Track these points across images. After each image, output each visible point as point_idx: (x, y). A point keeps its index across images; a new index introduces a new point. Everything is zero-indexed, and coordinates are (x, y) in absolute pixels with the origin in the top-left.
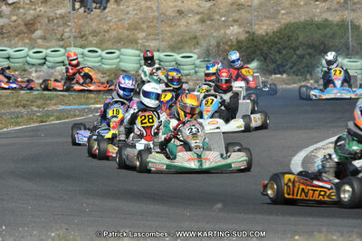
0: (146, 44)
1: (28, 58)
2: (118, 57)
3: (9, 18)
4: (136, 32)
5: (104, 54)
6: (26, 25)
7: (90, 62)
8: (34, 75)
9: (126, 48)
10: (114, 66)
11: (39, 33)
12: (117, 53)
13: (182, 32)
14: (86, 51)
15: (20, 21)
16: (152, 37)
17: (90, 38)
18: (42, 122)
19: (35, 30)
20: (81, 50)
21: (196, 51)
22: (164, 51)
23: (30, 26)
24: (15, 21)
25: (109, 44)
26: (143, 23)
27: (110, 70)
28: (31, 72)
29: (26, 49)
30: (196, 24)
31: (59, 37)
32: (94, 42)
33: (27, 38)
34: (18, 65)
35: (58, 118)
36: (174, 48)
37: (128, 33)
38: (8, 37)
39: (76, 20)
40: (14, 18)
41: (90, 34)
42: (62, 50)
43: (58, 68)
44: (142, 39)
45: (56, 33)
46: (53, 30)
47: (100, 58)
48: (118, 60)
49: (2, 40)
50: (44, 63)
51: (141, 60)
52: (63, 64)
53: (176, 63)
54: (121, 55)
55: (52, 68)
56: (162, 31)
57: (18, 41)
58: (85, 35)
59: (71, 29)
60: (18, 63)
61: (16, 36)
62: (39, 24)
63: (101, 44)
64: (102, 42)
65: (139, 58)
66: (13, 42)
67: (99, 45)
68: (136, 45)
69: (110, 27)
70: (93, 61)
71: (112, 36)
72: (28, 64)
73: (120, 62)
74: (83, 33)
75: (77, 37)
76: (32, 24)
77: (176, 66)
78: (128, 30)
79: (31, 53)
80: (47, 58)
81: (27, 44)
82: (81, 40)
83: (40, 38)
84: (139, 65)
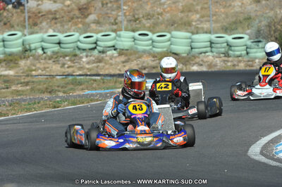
0: (199, 26)
1: (79, 43)
2: (169, 40)
3: (63, 3)
4: (190, 14)
5: (154, 37)
6: (80, 9)
7: (139, 45)
8: (84, 59)
9: (179, 31)
10: (165, 49)
11: (92, 17)
12: (168, 36)
13: (237, 12)
14: (136, 34)
15: (73, 6)
16: (206, 18)
17: (144, 21)
18: (55, 107)
19: (88, 15)
20: (131, 34)
21: (248, 31)
22: (217, 33)
23: (84, 10)
24: (68, 6)
25: (163, 27)
26: (197, 4)
27: (158, 53)
28: (81, 58)
29: (77, 34)
30: (250, 4)
31: (113, 21)
32: (148, 25)
33: (81, 22)
34: (68, 50)
35: (74, 103)
36: (226, 30)
37: (182, 15)
38: (61, 22)
39: (130, 3)
40: (68, 3)
41: (143, 17)
42: (113, 35)
43: (109, 53)
44: (196, 21)
45: (109, 17)
46: (107, 14)
47: (151, 42)
48: (169, 43)
49: (55, 26)
50: (95, 48)
51: (192, 42)
52: (114, 48)
53: (228, 45)
54: (172, 37)
55: (103, 52)
56: (216, 12)
57: (71, 26)
58: (138, 19)
59: (125, 13)
60: (68, 48)
61: (70, 21)
62: (93, 9)
63: (154, 27)
64: (155, 25)
65: (190, 40)
66: (66, 27)
67: (152, 29)
68: (189, 28)
69: (164, 10)
70: (143, 45)
71: (166, 18)
72: (79, 49)
73: (171, 44)
74: (136, 17)
75: (130, 21)
76: (85, 8)
77: (228, 47)
78: (182, 12)
79: (81, 38)
80: (98, 43)
81: (80, 28)
82: (134, 23)
83: (94, 23)
84: (190, 48)
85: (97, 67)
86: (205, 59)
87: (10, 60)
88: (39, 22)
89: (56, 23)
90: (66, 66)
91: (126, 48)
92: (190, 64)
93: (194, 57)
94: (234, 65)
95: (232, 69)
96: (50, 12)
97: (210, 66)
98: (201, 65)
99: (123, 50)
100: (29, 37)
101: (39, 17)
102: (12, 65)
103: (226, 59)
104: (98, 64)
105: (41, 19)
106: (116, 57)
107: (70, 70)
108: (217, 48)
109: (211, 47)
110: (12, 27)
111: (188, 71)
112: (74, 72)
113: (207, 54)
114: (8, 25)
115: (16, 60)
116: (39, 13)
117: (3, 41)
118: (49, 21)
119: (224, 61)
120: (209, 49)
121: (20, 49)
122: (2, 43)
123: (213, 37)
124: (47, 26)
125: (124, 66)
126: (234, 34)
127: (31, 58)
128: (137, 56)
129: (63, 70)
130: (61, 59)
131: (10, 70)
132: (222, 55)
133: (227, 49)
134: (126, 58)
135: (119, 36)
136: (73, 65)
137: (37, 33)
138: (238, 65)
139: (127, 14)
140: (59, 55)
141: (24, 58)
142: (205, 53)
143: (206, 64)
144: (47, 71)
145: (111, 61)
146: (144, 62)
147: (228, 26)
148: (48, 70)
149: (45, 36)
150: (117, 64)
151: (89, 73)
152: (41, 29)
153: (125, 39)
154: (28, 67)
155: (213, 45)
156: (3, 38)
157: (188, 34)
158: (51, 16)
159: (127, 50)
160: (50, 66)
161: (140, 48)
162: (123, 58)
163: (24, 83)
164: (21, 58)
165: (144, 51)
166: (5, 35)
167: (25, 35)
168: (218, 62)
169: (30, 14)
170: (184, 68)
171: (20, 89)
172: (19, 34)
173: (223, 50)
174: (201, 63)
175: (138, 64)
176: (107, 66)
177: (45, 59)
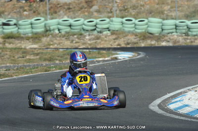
0: (169, 14)
1: (84, 26)
2: (147, 24)
4: (163, 6)
6: (86, 2)
7: (126, 27)
8: (87, 37)
9: (155, 17)
10: (144, 30)
11: (95, 8)
12: (146, 21)
13: (196, 5)
14: (124, 20)
16: (174, 9)
17: (131, 10)
22: (181, 19)
23: (89, 3)
25: (144, 15)
27: (139, 33)
28: (86, 36)
29: (82, 20)
31: (109, 10)
32: (133, 13)
33: (87, 11)
34: (76, 31)
36: (188, 17)
37: (158, 6)
38: (73, 11)
41: (131, 8)
42: (108, 20)
43: (105, 33)
44: (167, 11)
45: (107, 8)
46: (105, 5)
47: (134, 25)
48: (147, 26)
49: (69, 14)
50: (95, 29)
51: (163, 25)
52: (108, 29)
53: (187, 28)
54: (149, 22)
55: (101, 32)
56: (182, 4)
57: (80, 14)
58: (127, 9)
59: (118, 5)
60: (76, 29)
61: (79, 10)
62: (96, 2)
63: (137, 15)
64: (139, 13)
65: (161, 24)
66: (77, 14)
67: (136, 16)
68: (162, 15)
69: (145, 3)
70: (129, 27)
71: (146, 8)
72: (84, 30)
73: (148, 27)
74: (126, 7)
75: (122, 10)
76: (90, 1)
77: (188, 29)
78: (158, 4)
79: (86, 22)
80: (97, 26)
81: (86, 16)
82: (124, 12)
83: (96, 12)
84: (161, 30)
85: (96, 42)
86: (171, 38)
87: (36, 37)
88: (57, 11)
89: (69, 12)
90: (74, 42)
91: (117, 29)
92: (161, 41)
93: (164, 36)
94: (192, 42)
95: (190, 44)
96: (65, 4)
97: (175, 42)
98: (169, 41)
99: (114, 31)
100: (49, 22)
101: (58, 8)
102: (37, 41)
103: (186, 37)
104: (97, 40)
105: (59, 9)
106: (109, 36)
107: (77, 45)
108: (180, 30)
109: (176, 29)
110: (39, 14)
111: (159, 46)
112: (79, 46)
113: (173, 34)
114: (36, 13)
115: (40, 37)
116: (58, 4)
117: (31, 24)
118: (65, 10)
119: (185, 39)
120: (174, 30)
121: (43, 30)
122: (30, 26)
123: (177, 22)
124: (63, 14)
125: (115, 42)
126: (192, 20)
127: (50, 36)
128: (124, 35)
129: (72, 44)
130: (71, 37)
131: (35, 44)
132: (184, 35)
133: (187, 30)
134: (116, 36)
135: (112, 21)
136: (79, 41)
137: (56, 18)
138: (194, 42)
139: (120, 5)
140: (70, 34)
141: (46, 36)
142: (171, 33)
143: (172, 41)
144: (61, 46)
145: (105, 39)
146: (129, 39)
147: (189, 14)
148: (61, 44)
149: (60, 21)
150: (110, 41)
151: (89, 47)
152: (59, 16)
153: (116, 23)
154: (48, 43)
155: (177, 28)
156: (31, 22)
157: (160, 20)
158: (66, 7)
159: (117, 31)
160: (64, 41)
161: (127, 29)
162: (114, 37)
163: (36, 53)
164: (43, 36)
165: (129, 32)
166: (33, 20)
167: (47, 20)
168: (181, 40)
169: (52, 5)
170: (157, 43)
171: (32, 58)
172: (43, 19)
173: (184, 31)
174: (169, 40)
175: (124, 41)
176: (103, 42)
177: (60, 37)
